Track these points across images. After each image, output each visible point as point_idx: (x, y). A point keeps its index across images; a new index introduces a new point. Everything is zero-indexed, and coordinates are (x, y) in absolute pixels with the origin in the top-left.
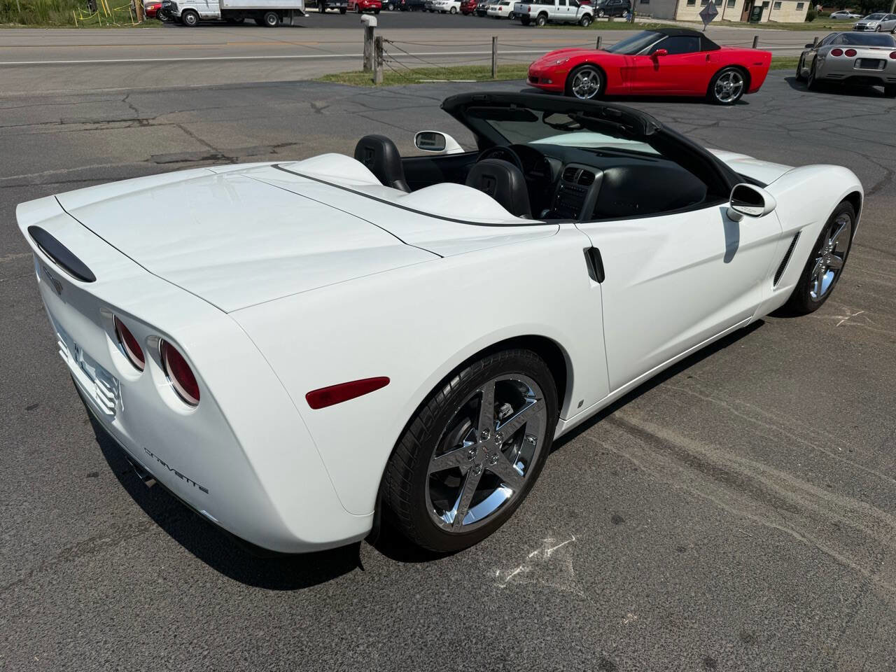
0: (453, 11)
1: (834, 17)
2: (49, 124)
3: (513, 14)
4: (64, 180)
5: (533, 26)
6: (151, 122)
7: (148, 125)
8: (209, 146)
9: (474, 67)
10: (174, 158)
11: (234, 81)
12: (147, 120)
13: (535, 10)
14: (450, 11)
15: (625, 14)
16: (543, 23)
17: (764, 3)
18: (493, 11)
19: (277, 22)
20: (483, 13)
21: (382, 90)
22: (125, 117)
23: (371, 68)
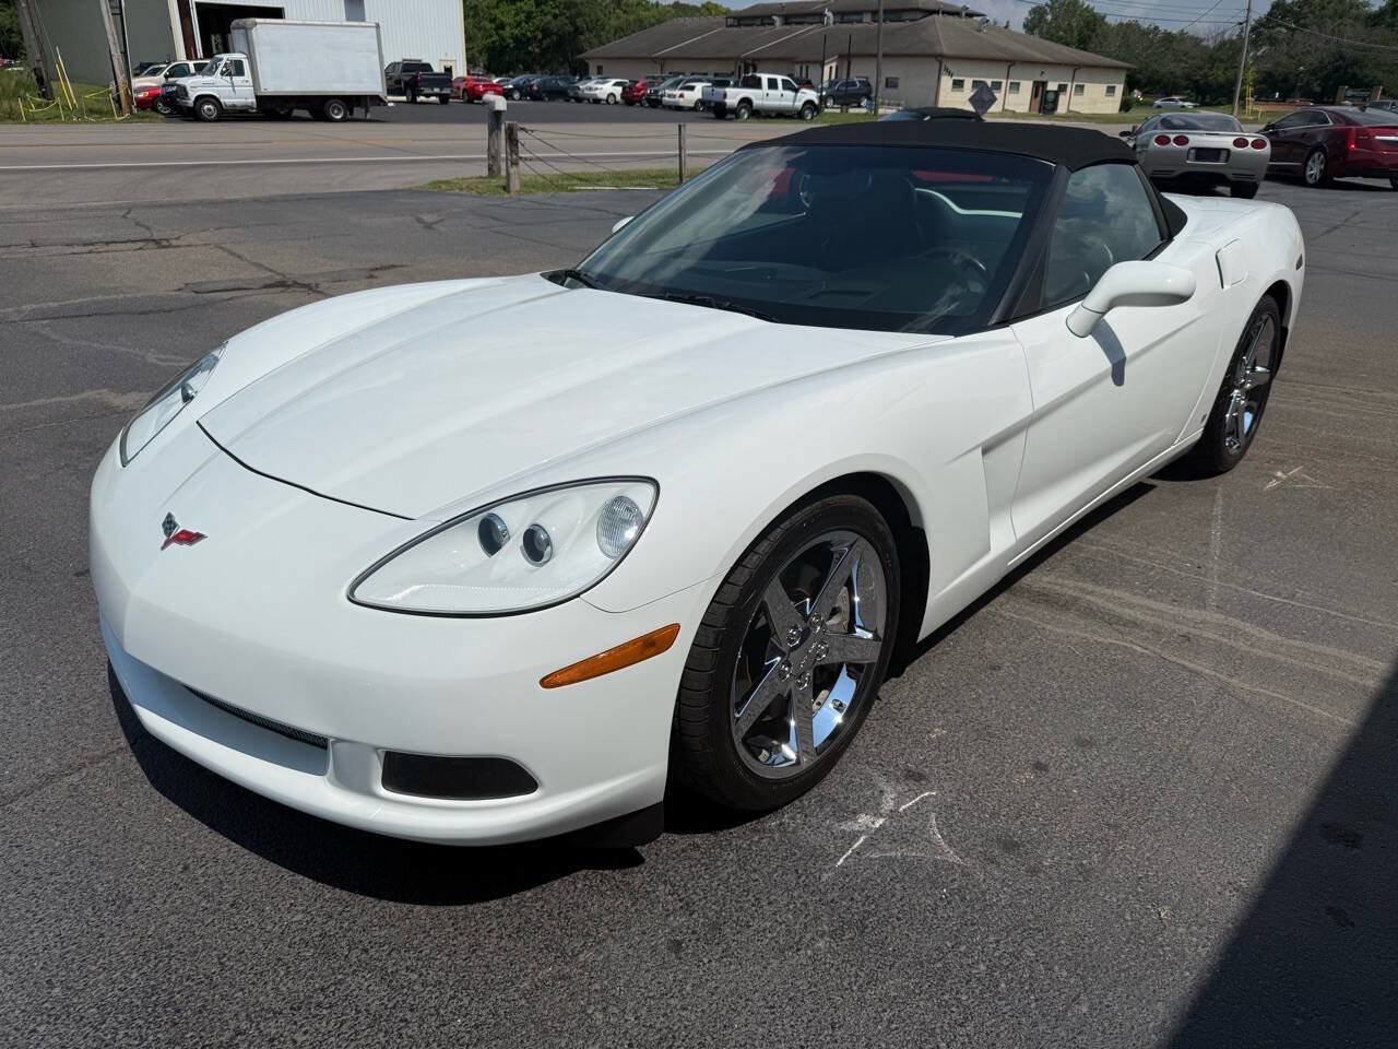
0: (611, 100)
1: (1159, 107)
2: (13, 248)
3: (702, 103)
4: (57, 315)
5: (731, 119)
6: (174, 242)
7: (170, 246)
8: (271, 270)
9: (652, 171)
10: (222, 286)
11: (291, 192)
12: (167, 240)
13: (733, 96)
14: (607, 100)
15: (864, 102)
16: (746, 116)
17: (1060, 86)
18: (671, 100)
19: (345, 114)
20: (656, 103)
21: (520, 200)
22: (132, 237)
23: (499, 171)
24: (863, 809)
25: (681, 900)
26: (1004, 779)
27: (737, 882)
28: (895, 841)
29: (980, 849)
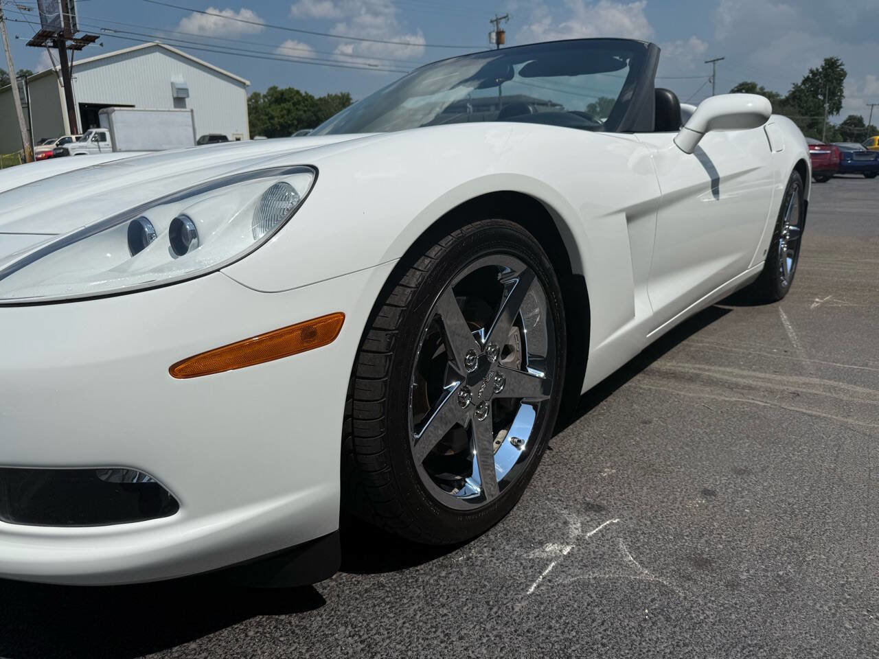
24: (550, 538)
25: (362, 642)
26: (677, 505)
27: (424, 618)
28: (586, 566)
29: (673, 567)
